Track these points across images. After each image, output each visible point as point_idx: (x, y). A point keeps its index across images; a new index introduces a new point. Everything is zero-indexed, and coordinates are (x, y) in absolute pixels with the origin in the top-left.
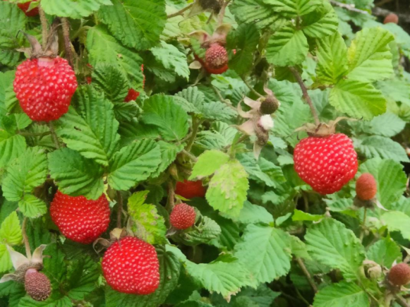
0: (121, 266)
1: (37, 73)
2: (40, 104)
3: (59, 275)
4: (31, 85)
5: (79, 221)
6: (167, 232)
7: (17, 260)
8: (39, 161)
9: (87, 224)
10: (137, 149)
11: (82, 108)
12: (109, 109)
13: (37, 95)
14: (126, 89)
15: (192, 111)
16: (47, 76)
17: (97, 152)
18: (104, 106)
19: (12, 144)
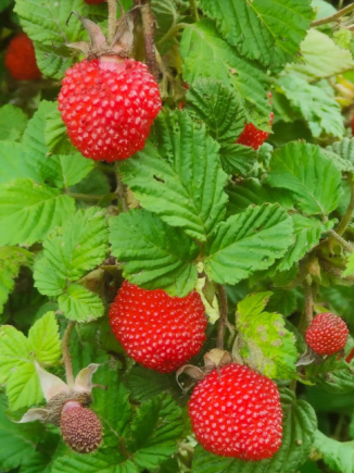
0: (219, 408)
1: (96, 80)
2: (99, 130)
3: (120, 424)
4: (87, 98)
5: (154, 333)
6: (298, 360)
7: (50, 387)
8: (94, 230)
9: (167, 337)
10: (255, 219)
11: (169, 147)
12: (212, 151)
13: (94, 114)
14: (241, 123)
15: (349, 170)
16: (113, 85)
17: (189, 218)
18: (205, 146)
19: (53, 207)
